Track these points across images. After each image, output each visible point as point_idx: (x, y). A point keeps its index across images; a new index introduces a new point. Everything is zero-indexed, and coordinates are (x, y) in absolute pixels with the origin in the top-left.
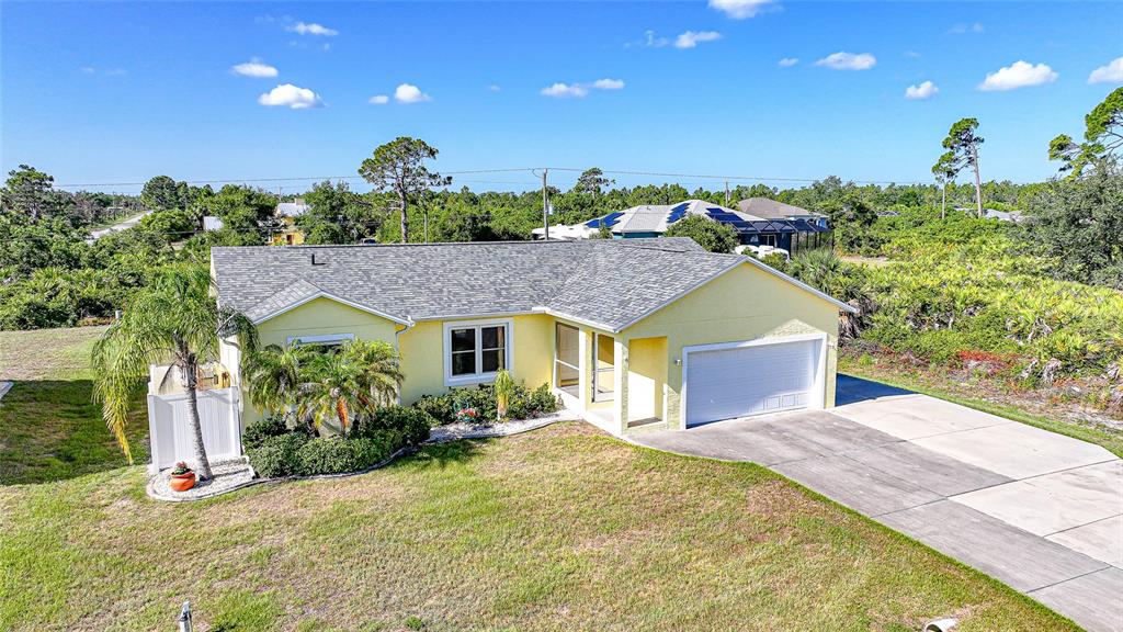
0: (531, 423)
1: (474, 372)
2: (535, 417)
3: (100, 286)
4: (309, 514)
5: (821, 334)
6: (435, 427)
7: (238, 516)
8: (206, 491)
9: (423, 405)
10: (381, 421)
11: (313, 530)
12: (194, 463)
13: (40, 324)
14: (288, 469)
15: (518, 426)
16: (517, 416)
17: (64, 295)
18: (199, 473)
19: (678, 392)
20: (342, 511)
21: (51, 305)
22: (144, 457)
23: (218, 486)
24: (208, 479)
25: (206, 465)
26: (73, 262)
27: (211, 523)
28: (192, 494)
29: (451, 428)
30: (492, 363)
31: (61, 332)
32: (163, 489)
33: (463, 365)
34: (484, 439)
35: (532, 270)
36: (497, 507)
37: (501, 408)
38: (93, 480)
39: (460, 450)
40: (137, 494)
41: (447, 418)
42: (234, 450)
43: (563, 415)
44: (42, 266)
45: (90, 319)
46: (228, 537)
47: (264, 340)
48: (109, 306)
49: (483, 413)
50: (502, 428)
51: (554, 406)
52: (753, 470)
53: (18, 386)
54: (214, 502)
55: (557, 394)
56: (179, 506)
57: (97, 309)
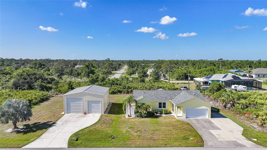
0: (167, 115)
1: (161, 108)
2: (168, 114)
3: (120, 89)
4: (139, 121)
5: (208, 108)
6: (155, 114)
7: (133, 120)
8: (130, 117)
9: (154, 111)
10: (149, 113)
11: (139, 122)
12: (130, 114)
13: (113, 94)
14: (139, 116)
15: (165, 115)
17: (116, 90)
18: (130, 116)
19: (185, 114)
20: (142, 121)
21: (115, 91)
22: (125, 114)
24: (131, 116)
25: (131, 115)
26: (117, 84)
27: (131, 120)
28: (129, 117)
29: (157, 114)
30: (164, 107)
31: (116, 95)
32: (127, 117)
33: (160, 107)
34: (160, 116)
35: (171, 95)
36: (158, 124)
37: (164, 113)
38: (121, 115)
39: (157, 117)
40: (124, 117)
41: (157, 113)
42: (134, 114)
43: (172, 115)
44: (114, 85)
45: (119, 93)
46: (132, 122)
47: (138, 102)
48: (121, 92)
49: (161, 113)
50: (163, 115)
51: (171, 113)
52: (188, 124)
53: (113, 103)
54: (131, 118)
55: (172, 112)
56: (128, 118)
57: (120, 92)
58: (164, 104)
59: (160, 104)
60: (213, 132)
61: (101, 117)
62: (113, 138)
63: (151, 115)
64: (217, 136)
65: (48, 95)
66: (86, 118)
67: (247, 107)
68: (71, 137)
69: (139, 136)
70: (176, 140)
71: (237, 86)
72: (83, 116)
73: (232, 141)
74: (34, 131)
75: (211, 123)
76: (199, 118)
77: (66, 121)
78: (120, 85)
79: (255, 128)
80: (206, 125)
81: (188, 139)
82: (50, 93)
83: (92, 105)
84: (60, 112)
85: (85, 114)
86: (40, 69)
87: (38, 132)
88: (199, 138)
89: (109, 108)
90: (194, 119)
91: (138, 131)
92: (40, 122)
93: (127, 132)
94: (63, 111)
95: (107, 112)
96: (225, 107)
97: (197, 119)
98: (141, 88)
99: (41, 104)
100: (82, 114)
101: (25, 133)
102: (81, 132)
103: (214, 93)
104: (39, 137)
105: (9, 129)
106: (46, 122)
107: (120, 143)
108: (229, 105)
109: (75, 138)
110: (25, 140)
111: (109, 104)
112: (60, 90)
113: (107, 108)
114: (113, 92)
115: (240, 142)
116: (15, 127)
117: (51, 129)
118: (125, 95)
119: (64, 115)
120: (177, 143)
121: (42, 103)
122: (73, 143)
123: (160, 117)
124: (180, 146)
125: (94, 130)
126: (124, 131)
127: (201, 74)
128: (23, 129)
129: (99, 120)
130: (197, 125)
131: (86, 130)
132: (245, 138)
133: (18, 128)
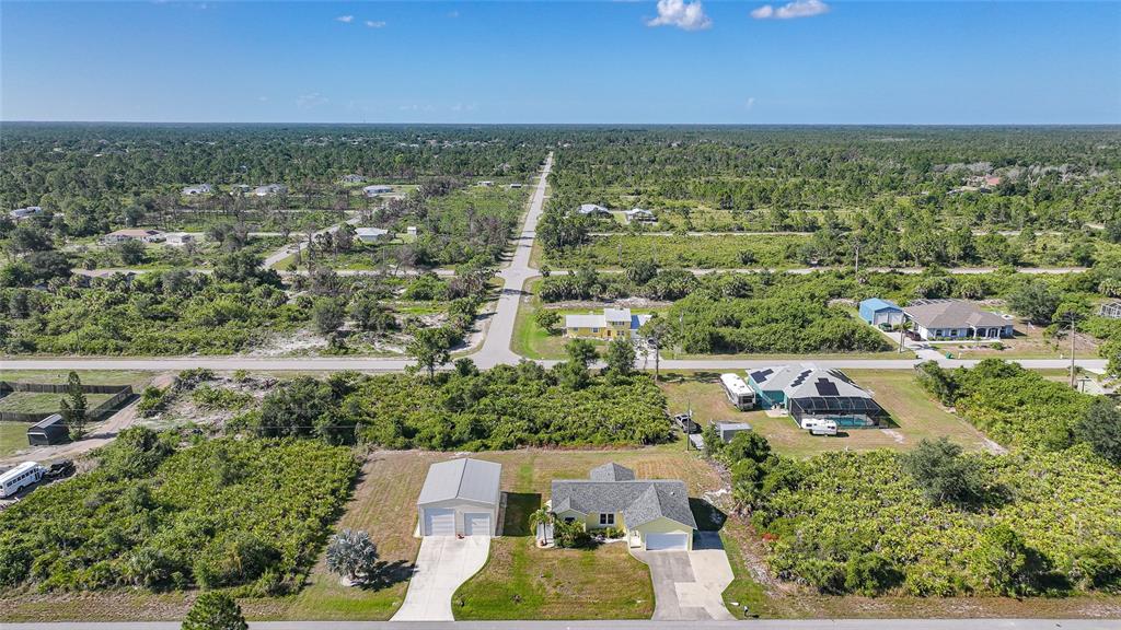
0: (615, 540)
1: (605, 524)
2: (617, 538)
3: (523, 432)
4: (562, 557)
5: (686, 533)
6: (592, 539)
7: (550, 555)
8: (545, 547)
9: (591, 532)
10: (580, 536)
11: (562, 561)
13: (507, 449)
14: (561, 545)
15: (611, 540)
16: (612, 537)
17: (512, 435)
19: (645, 540)
20: (566, 558)
21: (509, 440)
22: (536, 537)
23: (547, 546)
24: (546, 544)
25: (546, 541)
26: (513, 414)
27: (546, 554)
28: (543, 547)
29: (596, 539)
30: (611, 522)
31: (512, 452)
32: (538, 544)
33: (603, 522)
34: (601, 543)
36: (592, 563)
37: (609, 535)
38: (527, 538)
39: (594, 546)
40: (534, 544)
41: (596, 535)
42: (551, 537)
43: (625, 539)
44: (504, 414)
45: (519, 446)
46: (548, 559)
48: (525, 440)
49: (604, 536)
50: (608, 541)
51: (623, 535)
52: (646, 567)
53: (509, 494)
54: (546, 550)
55: (625, 531)
56: (542, 550)
57: (521, 441)
58: (611, 516)
59: (603, 516)
60: (680, 587)
61: (491, 547)
62: (518, 601)
63: (585, 541)
64: (680, 599)
65: (357, 461)
66: (464, 550)
67: (781, 514)
68: (453, 599)
69: (558, 596)
70: (614, 605)
71: (814, 421)
72: (459, 545)
73: (698, 608)
74: (389, 585)
75: (687, 563)
76: (670, 550)
77: (433, 561)
78: (521, 418)
79: (756, 575)
80: (676, 569)
81: (634, 602)
82: (358, 451)
83: (474, 520)
84: (411, 530)
85: (461, 538)
86: (252, 281)
87: (396, 586)
88: (650, 601)
89: (503, 515)
90: (660, 554)
91: (557, 584)
92: (386, 563)
93: (540, 585)
94: (415, 526)
95: (501, 531)
96: (739, 511)
97: (666, 554)
98: (574, 422)
99: (356, 494)
100: (453, 537)
101: (377, 588)
102: (465, 589)
103: (738, 460)
104: (403, 597)
105: (346, 581)
106: (396, 560)
107: (529, 611)
108: (745, 511)
109: (458, 602)
110: (385, 605)
111: (502, 497)
112: (376, 437)
113: (499, 515)
114: (505, 443)
115: (708, 610)
116: (355, 577)
117: (414, 579)
118: (535, 450)
119: (421, 539)
120: (613, 612)
121: (356, 492)
122: (460, 612)
123: (600, 547)
124: (617, 617)
125: (485, 583)
126: (535, 584)
127: (762, 330)
128: (366, 578)
129: (490, 557)
130: (660, 569)
131: (473, 585)
132: (721, 600)
133: (358, 578)
